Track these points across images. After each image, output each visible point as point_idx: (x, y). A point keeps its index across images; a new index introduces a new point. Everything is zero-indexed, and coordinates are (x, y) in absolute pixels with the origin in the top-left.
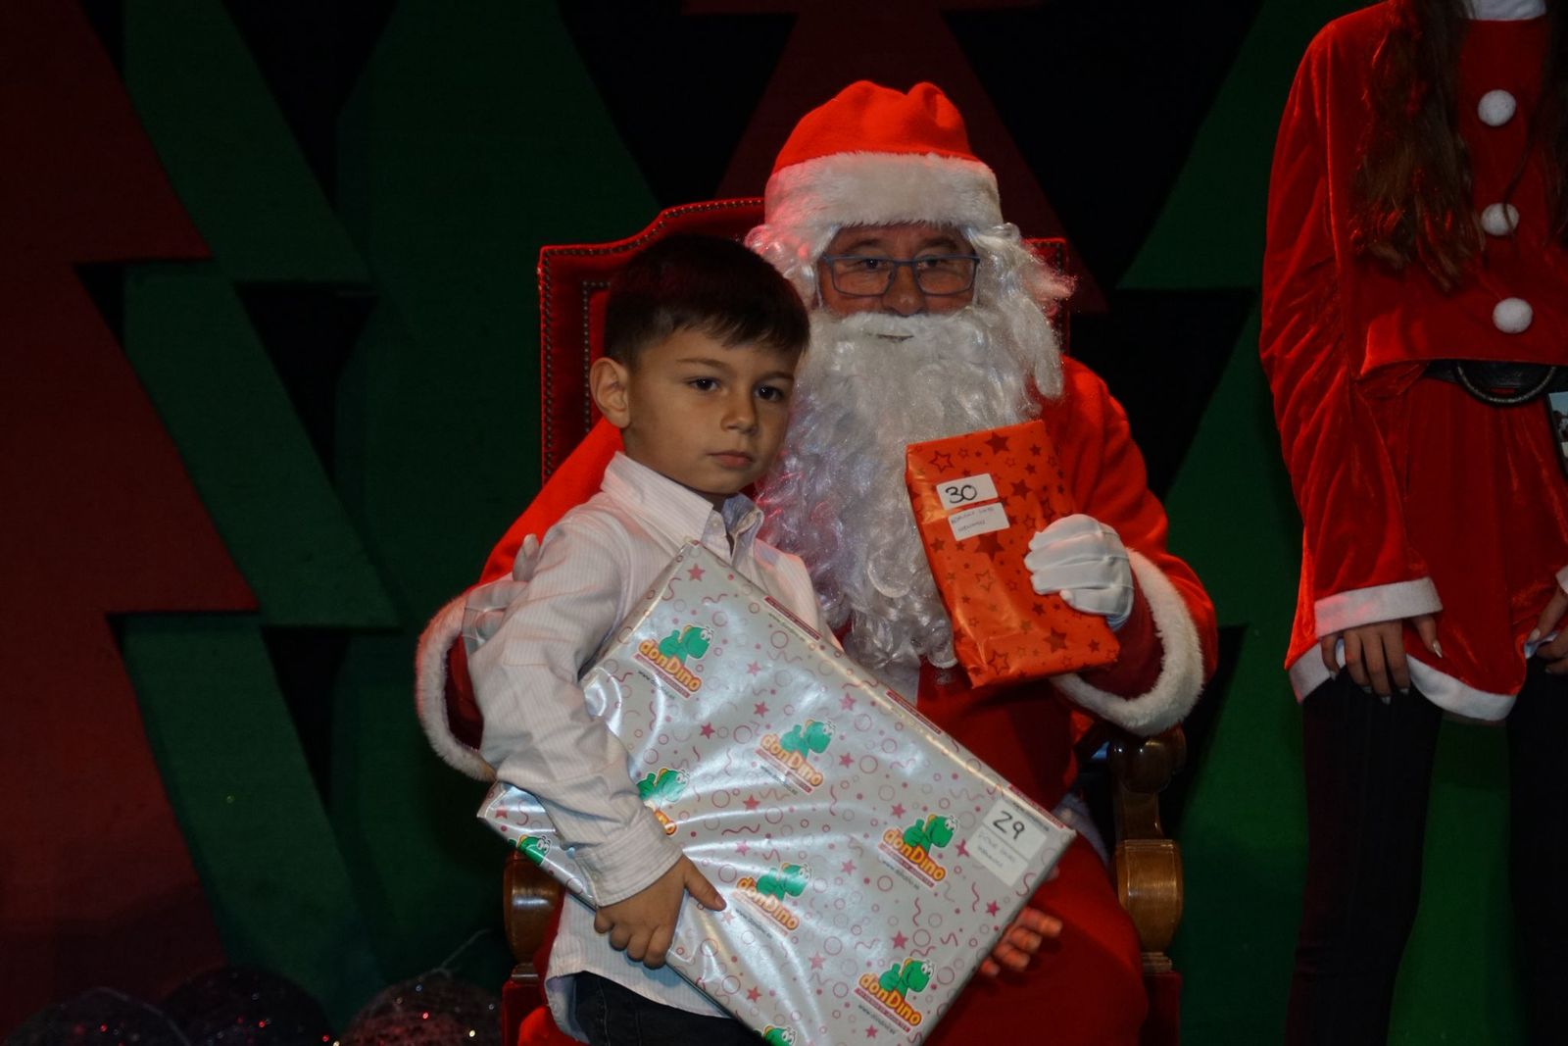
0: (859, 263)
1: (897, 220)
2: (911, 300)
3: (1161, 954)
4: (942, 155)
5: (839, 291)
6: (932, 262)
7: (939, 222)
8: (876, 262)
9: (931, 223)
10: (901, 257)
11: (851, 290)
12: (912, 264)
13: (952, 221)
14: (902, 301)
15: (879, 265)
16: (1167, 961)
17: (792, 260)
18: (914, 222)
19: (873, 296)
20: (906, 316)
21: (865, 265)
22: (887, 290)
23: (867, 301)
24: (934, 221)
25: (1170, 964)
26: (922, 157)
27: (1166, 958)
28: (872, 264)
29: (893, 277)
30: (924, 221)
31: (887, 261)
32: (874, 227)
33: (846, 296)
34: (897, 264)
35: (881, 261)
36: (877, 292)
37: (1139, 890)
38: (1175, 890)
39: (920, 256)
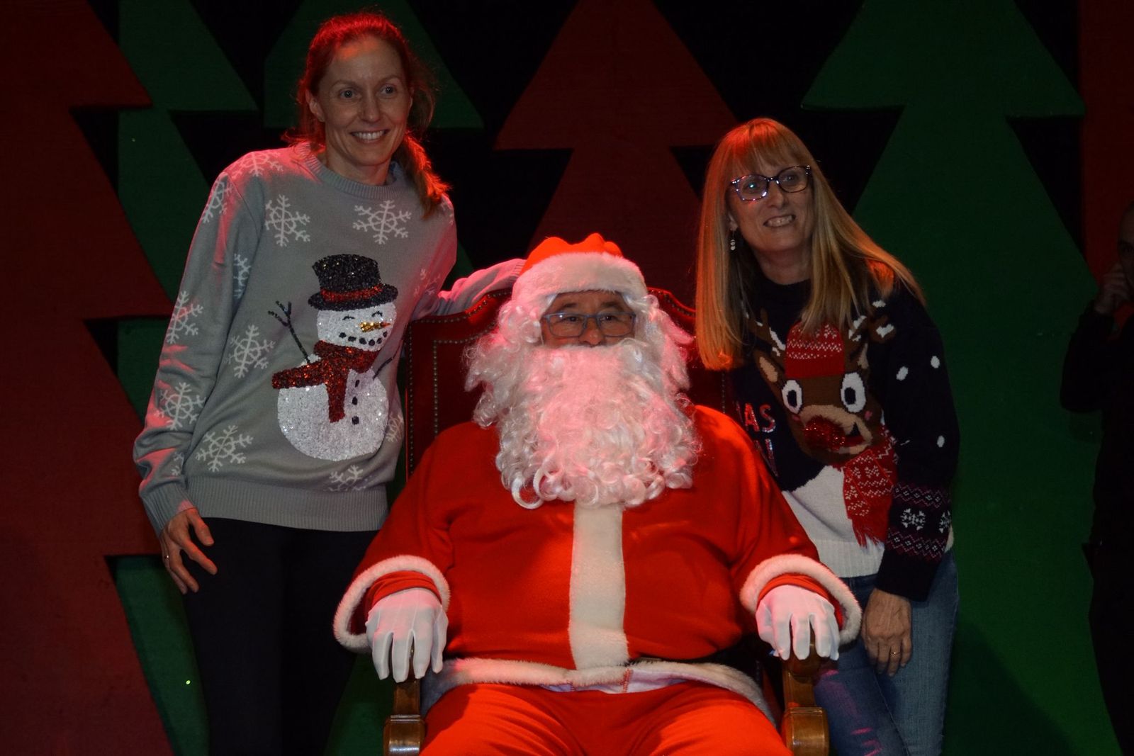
0: (565, 318)
1: (586, 289)
5: (554, 334)
6: (609, 316)
8: (576, 317)
9: (607, 292)
10: (590, 313)
11: (560, 334)
12: (594, 317)
14: (591, 338)
17: (526, 318)
19: (574, 337)
20: (592, 346)
22: (582, 333)
23: (573, 339)
24: (609, 289)
28: (573, 319)
29: (586, 325)
30: (603, 291)
31: (580, 316)
32: (573, 293)
33: (560, 338)
34: (588, 318)
36: (576, 334)
37: (800, 740)
38: (824, 740)
39: (600, 313)
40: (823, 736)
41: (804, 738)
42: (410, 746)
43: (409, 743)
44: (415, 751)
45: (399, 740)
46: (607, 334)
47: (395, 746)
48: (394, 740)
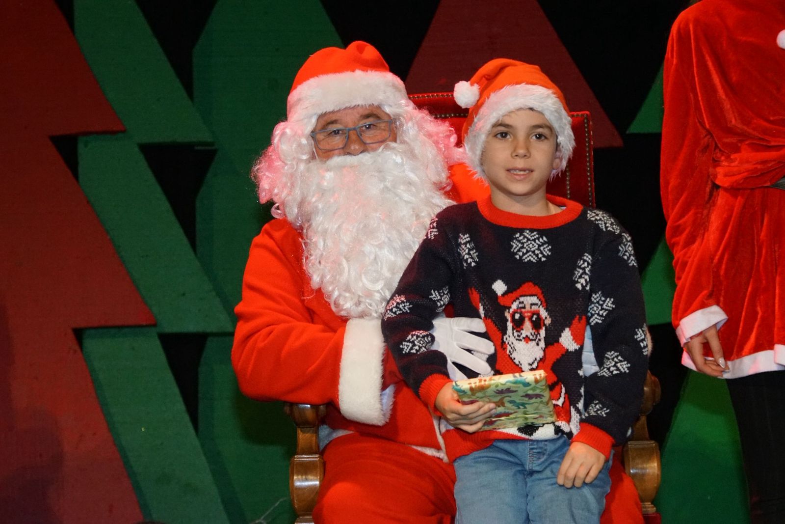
0: (331, 133)
1: (343, 107)
2: (357, 147)
3: (650, 503)
4: (363, 70)
5: (321, 149)
6: (369, 127)
7: (366, 104)
8: (338, 131)
9: (362, 106)
10: (351, 126)
11: (328, 147)
12: (355, 129)
13: (374, 103)
14: (352, 148)
15: (340, 132)
16: (653, 507)
18: (352, 106)
19: (340, 149)
21: (333, 133)
22: (345, 145)
23: (337, 152)
24: (364, 104)
25: (655, 509)
26: (352, 73)
27: (653, 506)
28: (336, 132)
29: (349, 138)
30: (358, 105)
31: (343, 130)
32: (333, 112)
33: (327, 151)
34: (350, 130)
35: (342, 130)
36: (341, 146)
37: (637, 468)
38: (656, 468)
39: (360, 125)
40: (656, 464)
41: (640, 466)
42: (311, 480)
43: (310, 477)
44: (316, 485)
45: (302, 476)
46: (368, 142)
47: (299, 480)
48: (298, 475)
